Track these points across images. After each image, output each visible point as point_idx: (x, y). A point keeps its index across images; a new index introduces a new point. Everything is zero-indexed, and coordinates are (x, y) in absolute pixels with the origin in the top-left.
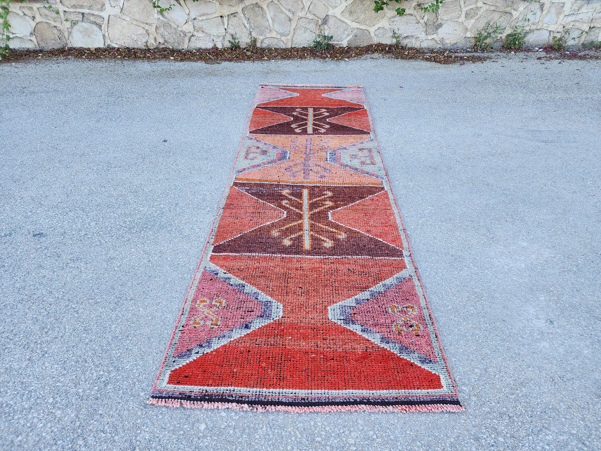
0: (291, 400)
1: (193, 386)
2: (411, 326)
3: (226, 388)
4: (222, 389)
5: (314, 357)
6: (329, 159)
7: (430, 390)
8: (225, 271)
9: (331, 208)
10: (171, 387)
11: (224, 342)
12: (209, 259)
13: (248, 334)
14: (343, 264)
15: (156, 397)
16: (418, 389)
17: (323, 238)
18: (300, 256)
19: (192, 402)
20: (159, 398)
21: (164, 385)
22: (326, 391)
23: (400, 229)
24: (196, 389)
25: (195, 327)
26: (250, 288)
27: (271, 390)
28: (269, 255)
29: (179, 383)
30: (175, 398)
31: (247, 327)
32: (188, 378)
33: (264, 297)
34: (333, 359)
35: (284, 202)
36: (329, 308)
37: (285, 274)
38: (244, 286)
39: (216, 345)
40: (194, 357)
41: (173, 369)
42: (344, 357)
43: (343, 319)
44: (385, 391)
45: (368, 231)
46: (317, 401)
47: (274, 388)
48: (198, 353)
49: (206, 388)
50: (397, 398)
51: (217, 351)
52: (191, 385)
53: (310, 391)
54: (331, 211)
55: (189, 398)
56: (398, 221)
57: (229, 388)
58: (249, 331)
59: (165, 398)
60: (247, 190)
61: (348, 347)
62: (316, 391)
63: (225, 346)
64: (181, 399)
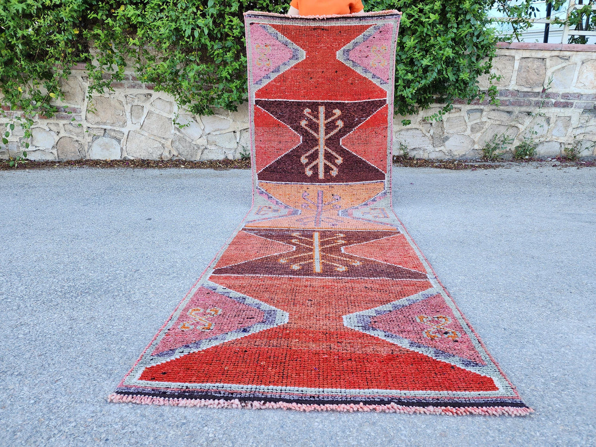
0: (296, 398)
1: (170, 383)
2: (446, 333)
3: (213, 385)
4: (208, 385)
5: (326, 358)
6: (340, 215)
7: (481, 392)
8: (225, 287)
9: (343, 245)
10: (144, 383)
11: (215, 343)
12: (208, 278)
13: (245, 337)
14: (358, 283)
15: (121, 393)
16: (465, 390)
17: (335, 264)
18: (310, 277)
19: (167, 398)
20: (125, 393)
21: (135, 381)
22: (343, 390)
23: (421, 259)
24: (174, 386)
25: (183, 331)
26: (250, 300)
27: (271, 387)
28: (275, 276)
29: (153, 379)
30: (145, 394)
31: (245, 331)
32: (166, 375)
33: (265, 306)
34: (351, 360)
35: (294, 241)
36: (344, 317)
37: (292, 290)
38: (245, 299)
39: (205, 346)
40: (177, 355)
41: (148, 367)
42: (364, 359)
43: (362, 326)
44: (421, 392)
45: (386, 261)
46: (330, 399)
47: (274, 385)
48: (182, 352)
49: (187, 384)
50: (438, 399)
51: (206, 351)
52: (169, 381)
53: (321, 389)
54: (344, 247)
55: (163, 394)
56: (418, 254)
57: (217, 384)
58: (246, 334)
59: (133, 394)
60: (255, 233)
61: (369, 350)
62: (330, 389)
63: (217, 347)
64: (153, 395)
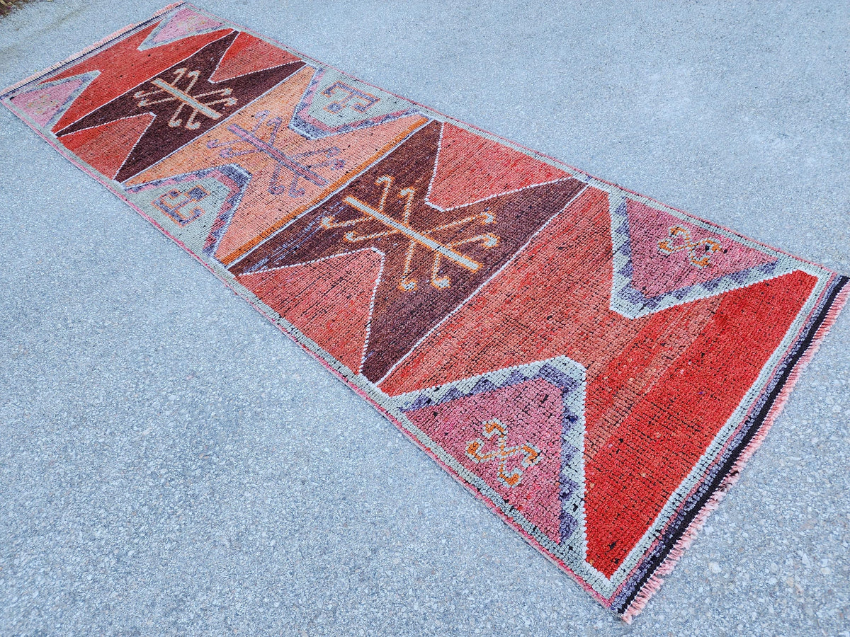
0: (739, 437)
1: (637, 545)
2: (707, 248)
3: (668, 503)
4: (667, 509)
5: (686, 374)
6: (308, 135)
7: (813, 291)
8: (434, 388)
9: (422, 193)
10: (620, 575)
11: (579, 462)
12: (386, 395)
13: (587, 425)
14: (544, 246)
15: (625, 606)
16: (804, 300)
17: (474, 240)
18: (485, 284)
19: (665, 560)
20: (628, 602)
21: (607, 584)
22: (750, 390)
23: (533, 156)
24: (646, 542)
25: (520, 485)
26: (498, 376)
27: (708, 450)
28: (447, 317)
29: (618, 562)
30: (644, 580)
31: (573, 419)
32: (618, 545)
33: (530, 368)
34: (703, 354)
35: (349, 236)
36: (611, 308)
37: (506, 320)
38: (487, 381)
39: (578, 473)
40: (581, 516)
41: (585, 556)
42: (707, 341)
43: (645, 305)
44: (788, 332)
45: (507, 187)
46: (759, 409)
47: (707, 445)
48: (576, 507)
49: (651, 529)
50: (806, 328)
51: (589, 480)
52: (633, 545)
53: (738, 408)
54: (427, 199)
55: (656, 561)
56: (517, 149)
57: (671, 499)
58: (582, 421)
59: (634, 593)
60: (269, 264)
61: (694, 327)
62: (743, 401)
63: (588, 466)
64: (650, 571)
